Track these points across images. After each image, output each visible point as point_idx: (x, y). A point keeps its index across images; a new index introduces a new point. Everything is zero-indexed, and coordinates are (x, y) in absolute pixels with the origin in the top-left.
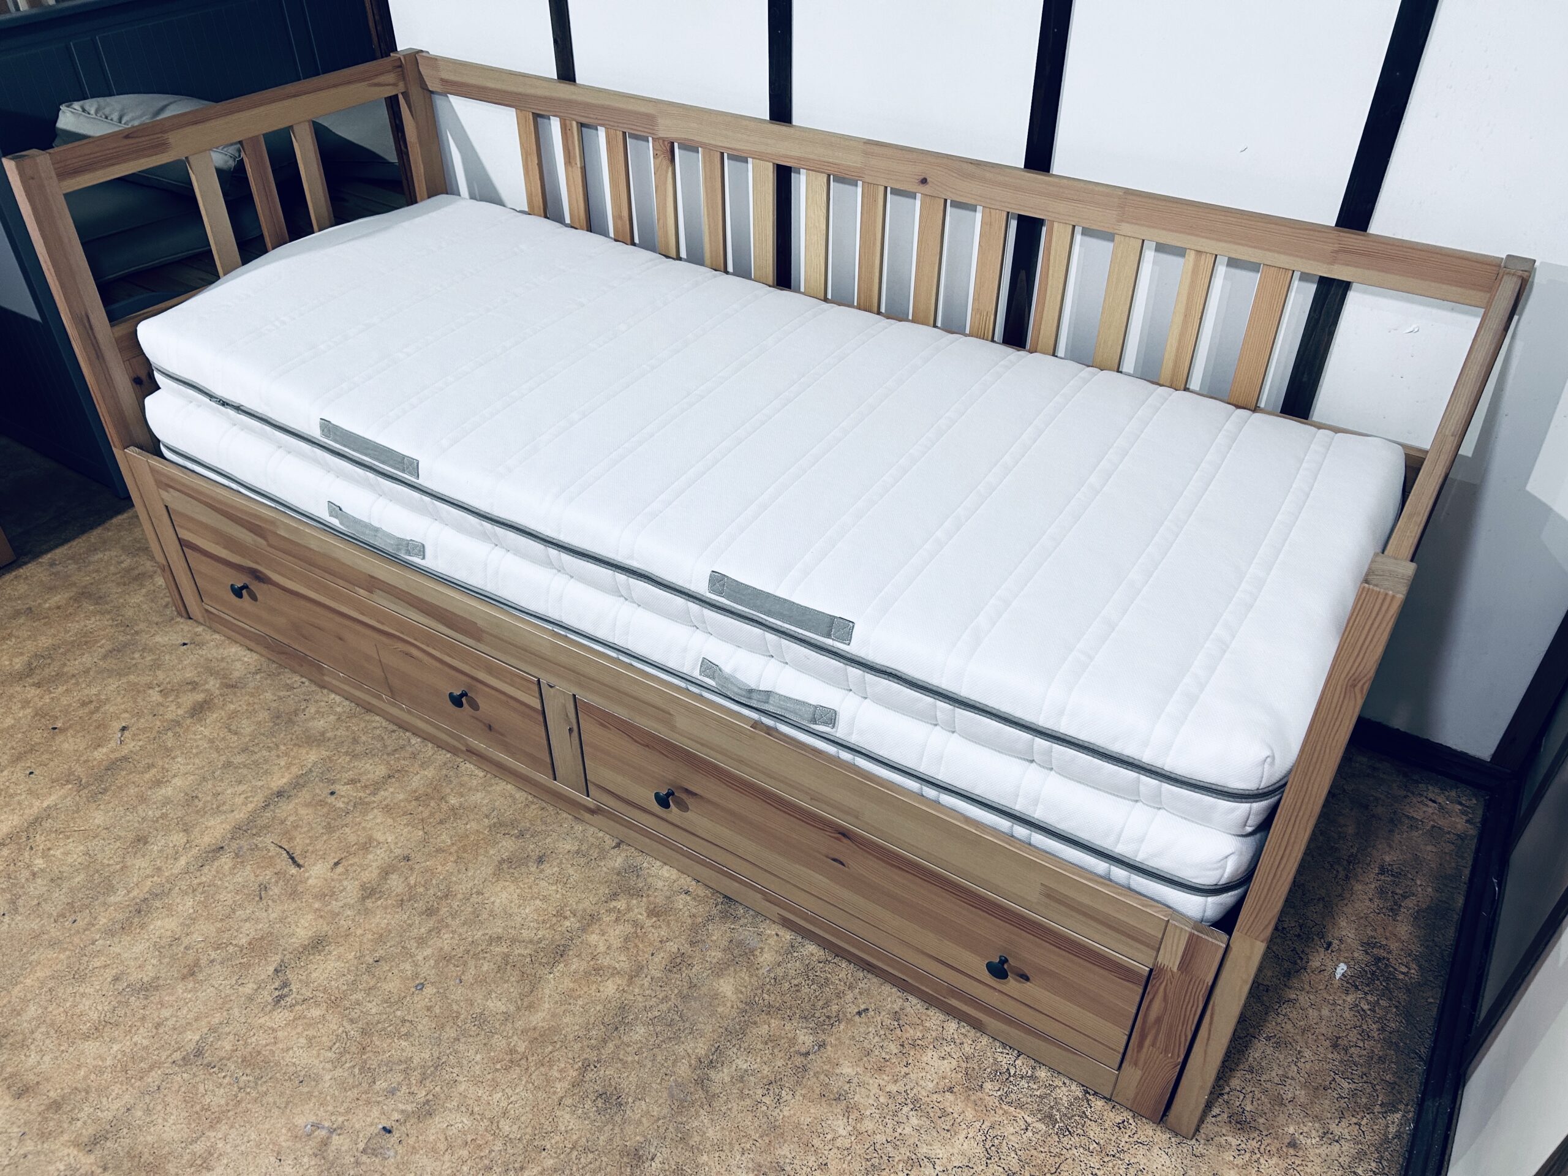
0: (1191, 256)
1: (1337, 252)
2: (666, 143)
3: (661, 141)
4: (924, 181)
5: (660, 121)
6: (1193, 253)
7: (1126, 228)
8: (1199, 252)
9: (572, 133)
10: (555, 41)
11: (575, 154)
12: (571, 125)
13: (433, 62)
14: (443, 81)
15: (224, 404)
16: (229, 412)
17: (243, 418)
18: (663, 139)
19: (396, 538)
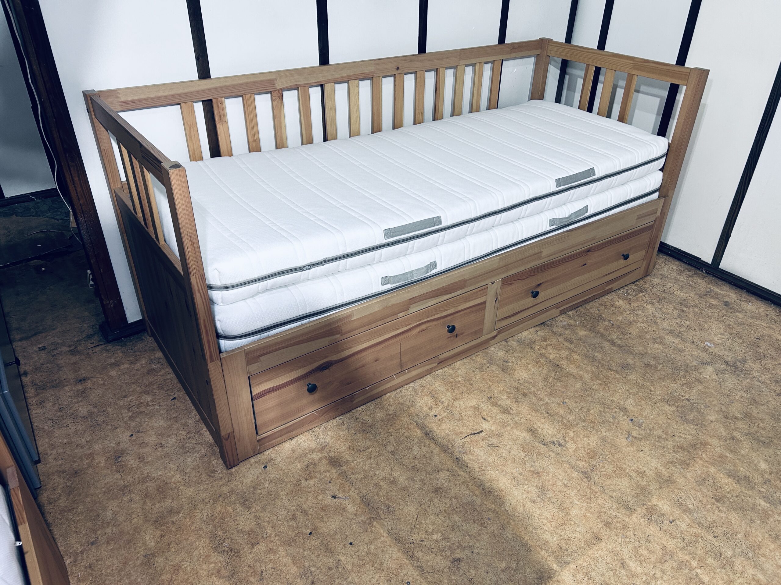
3: (277, 92)
4: (398, 68)
5: (278, 81)
6: (475, 64)
7: (462, 62)
8: (480, 63)
9: (222, 104)
11: (224, 115)
12: (222, 101)
13: (113, 93)
14: (122, 103)
15: (312, 266)
16: (314, 270)
17: (327, 266)
18: (279, 90)
19: (423, 268)
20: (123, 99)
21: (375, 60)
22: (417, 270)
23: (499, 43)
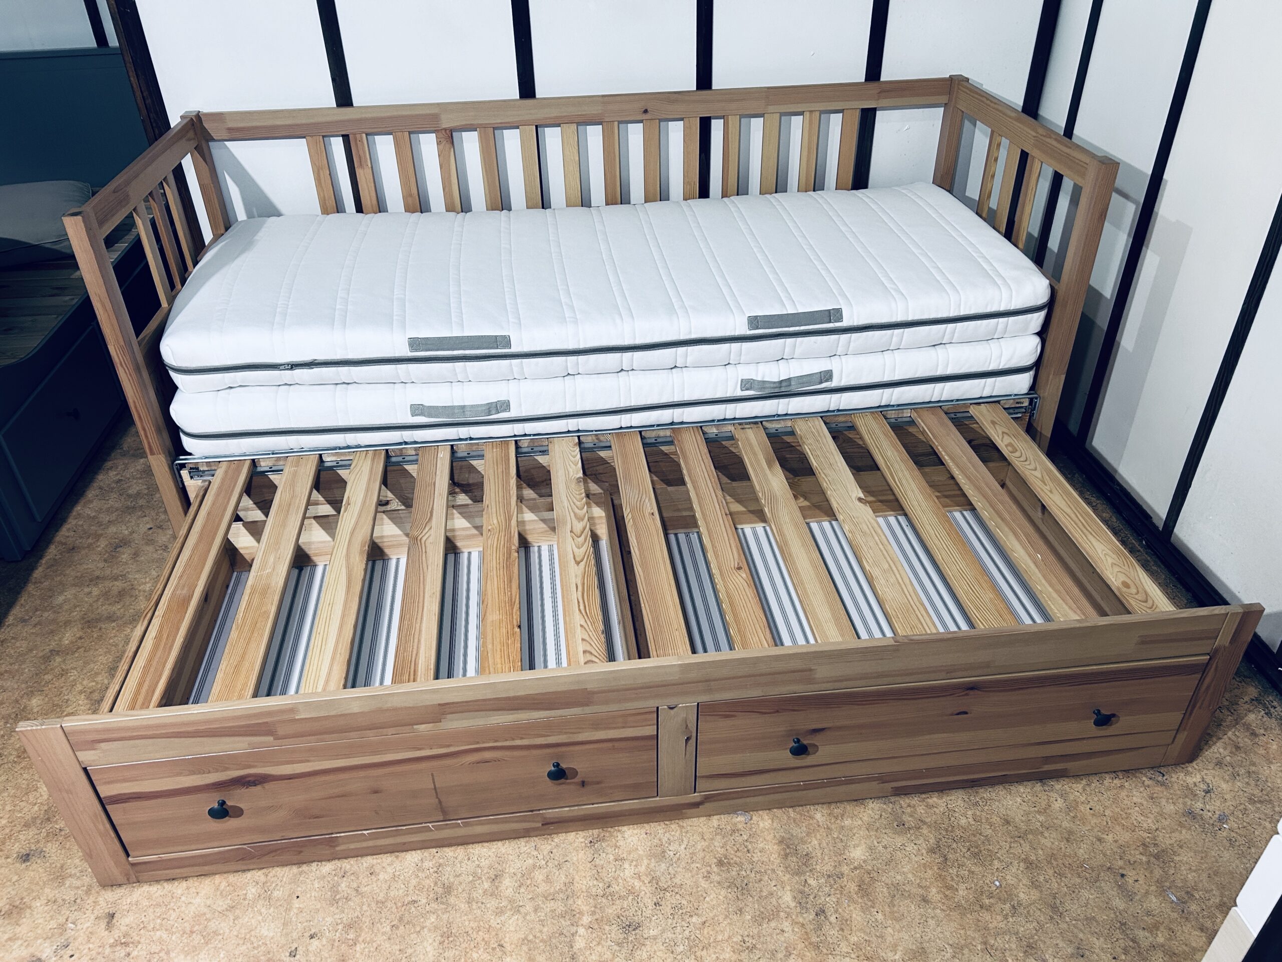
0: (807, 115)
1: (879, 93)
2: (448, 131)
3: (443, 131)
4: (646, 111)
5: (443, 117)
6: (808, 113)
7: (771, 109)
8: (811, 112)
9: (362, 142)
10: (333, 80)
11: (365, 156)
12: (361, 138)
13: (218, 117)
14: (230, 130)
15: (293, 366)
16: (298, 372)
17: (316, 370)
18: (445, 130)
19: (481, 405)
20: (231, 125)
21: (603, 96)
22: (472, 406)
23: (866, 80)
